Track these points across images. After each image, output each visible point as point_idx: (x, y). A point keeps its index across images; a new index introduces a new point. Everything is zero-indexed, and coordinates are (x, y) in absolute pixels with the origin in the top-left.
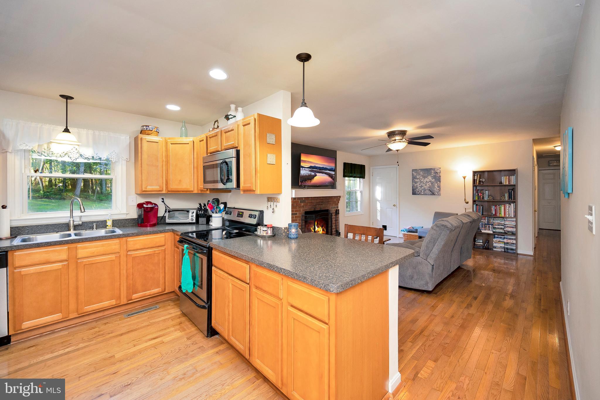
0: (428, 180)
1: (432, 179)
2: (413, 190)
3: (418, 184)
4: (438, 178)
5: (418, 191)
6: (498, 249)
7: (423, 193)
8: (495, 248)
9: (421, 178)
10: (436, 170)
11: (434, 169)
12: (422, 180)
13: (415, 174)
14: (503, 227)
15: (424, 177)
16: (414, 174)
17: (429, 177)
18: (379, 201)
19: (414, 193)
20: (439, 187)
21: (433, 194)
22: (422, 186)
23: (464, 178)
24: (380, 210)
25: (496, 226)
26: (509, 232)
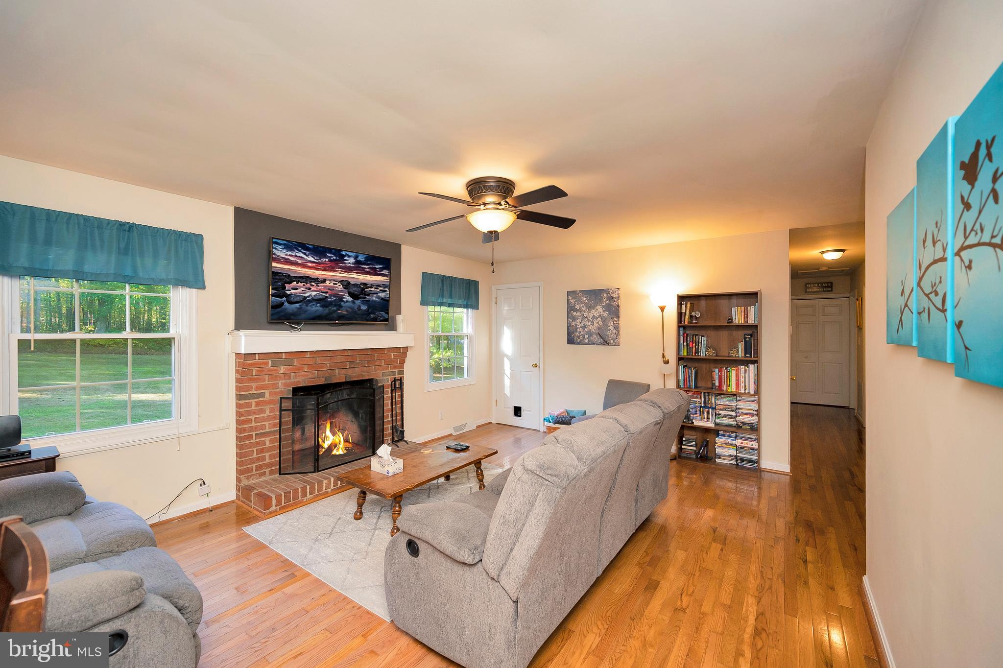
0: (596, 314)
1: (604, 311)
2: (569, 334)
3: (578, 322)
4: (614, 311)
5: (579, 337)
6: (724, 459)
7: (586, 341)
8: (720, 458)
9: (584, 309)
10: (610, 293)
11: (606, 291)
12: (586, 314)
13: (573, 301)
14: (734, 414)
15: (590, 308)
16: (571, 300)
17: (598, 307)
18: (507, 356)
19: (571, 341)
20: (617, 328)
21: (606, 343)
22: (585, 327)
23: (662, 309)
24: (509, 376)
25: (721, 412)
26: (744, 424)
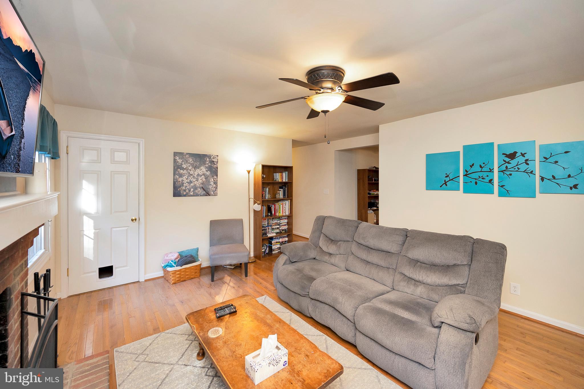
0: (200, 173)
1: (207, 171)
2: (175, 188)
3: (184, 178)
4: (214, 171)
5: (185, 190)
7: (192, 193)
8: (274, 251)
9: (190, 168)
10: (212, 158)
11: (209, 156)
12: (191, 172)
13: (180, 161)
14: (278, 226)
15: (195, 168)
16: (178, 160)
17: (202, 168)
18: (88, 215)
19: (177, 194)
20: (216, 183)
21: (208, 194)
22: (191, 182)
23: (249, 172)
24: (92, 236)
25: (274, 227)
26: (283, 230)
